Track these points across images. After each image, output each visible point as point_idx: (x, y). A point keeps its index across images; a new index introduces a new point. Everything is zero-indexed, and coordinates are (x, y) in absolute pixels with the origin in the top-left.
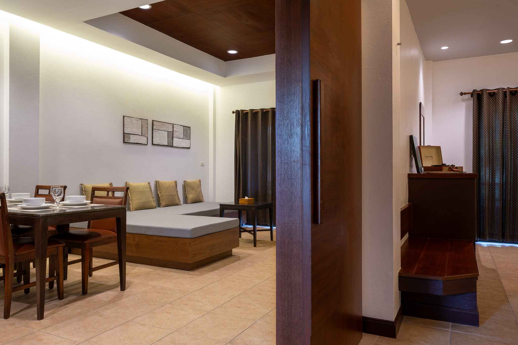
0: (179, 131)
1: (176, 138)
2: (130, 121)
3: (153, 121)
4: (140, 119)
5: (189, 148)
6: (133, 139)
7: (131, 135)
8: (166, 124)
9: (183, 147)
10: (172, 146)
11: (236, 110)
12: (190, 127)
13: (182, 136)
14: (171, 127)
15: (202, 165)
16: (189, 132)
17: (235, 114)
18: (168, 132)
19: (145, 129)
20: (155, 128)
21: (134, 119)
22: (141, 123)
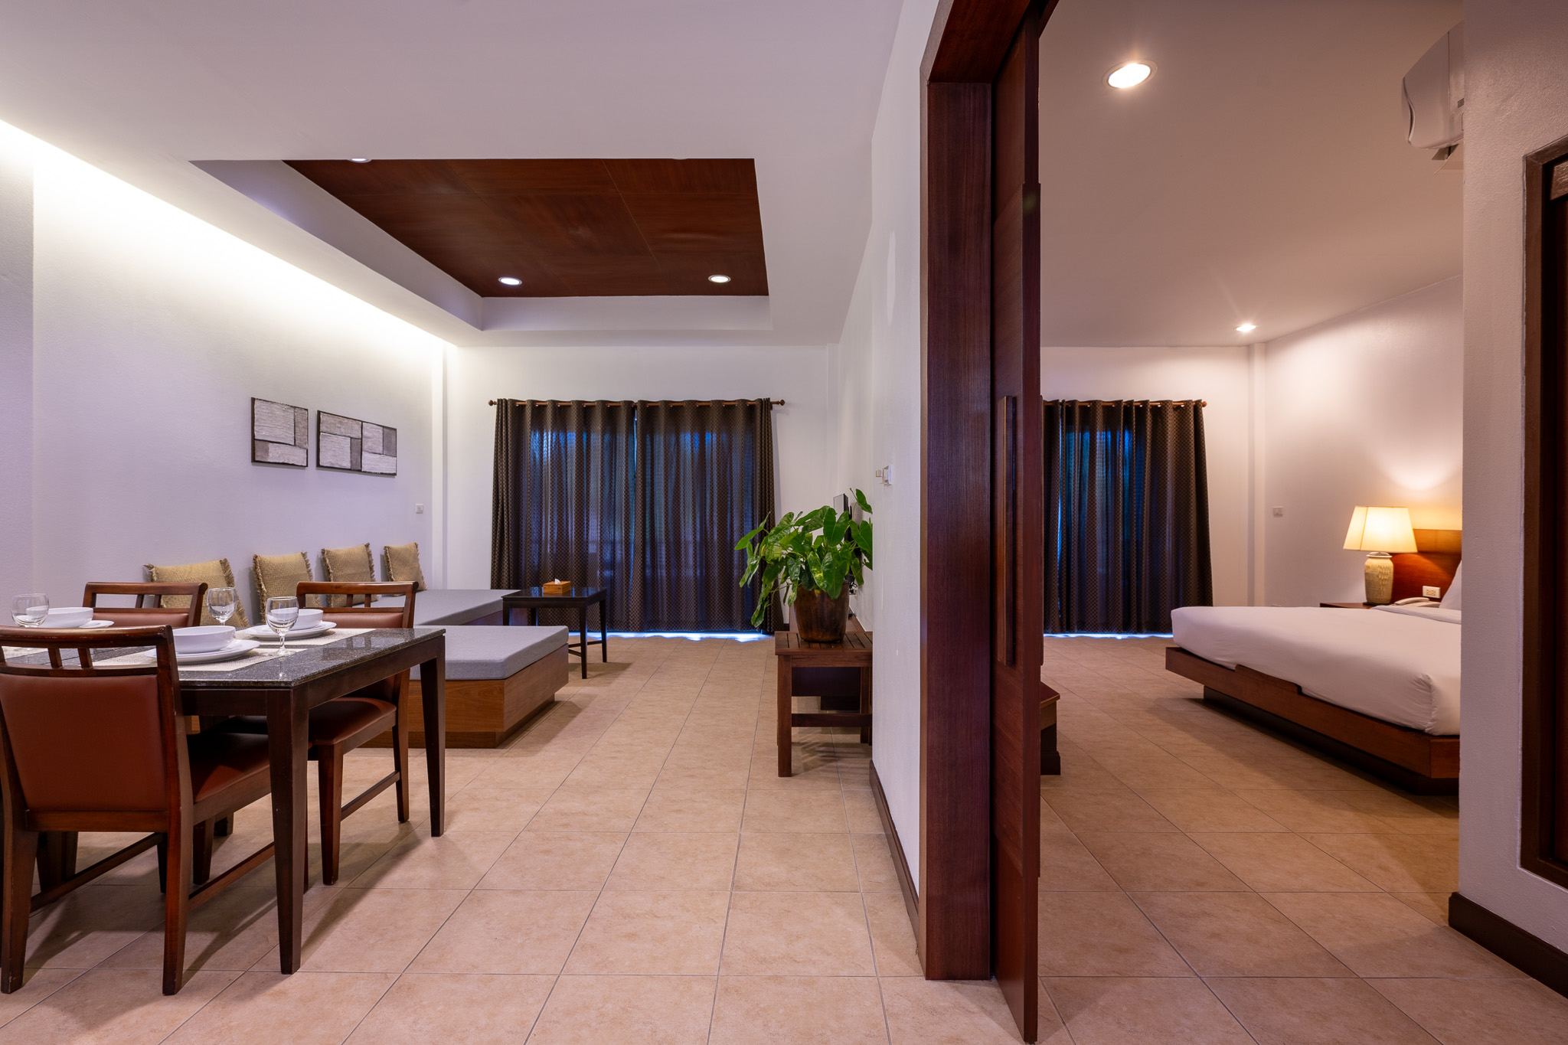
0: (374, 438)
1: (368, 452)
2: (267, 411)
3: (319, 412)
4: (292, 407)
5: (395, 474)
6: (275, 454)
7: (271, 444)
8: (346, 420)
9: (382, 474)
10: (360, 471)
11: (498, 400)
12: (395, 430)
13: (380, 449)
14: (357, 427)
15: (419, 512)
16: (393, 439)
17: (495, 407)
18: (351, 438)
19: (303, 430)
20: (322, 428)
21: (276, 406)
22: (293, 417)
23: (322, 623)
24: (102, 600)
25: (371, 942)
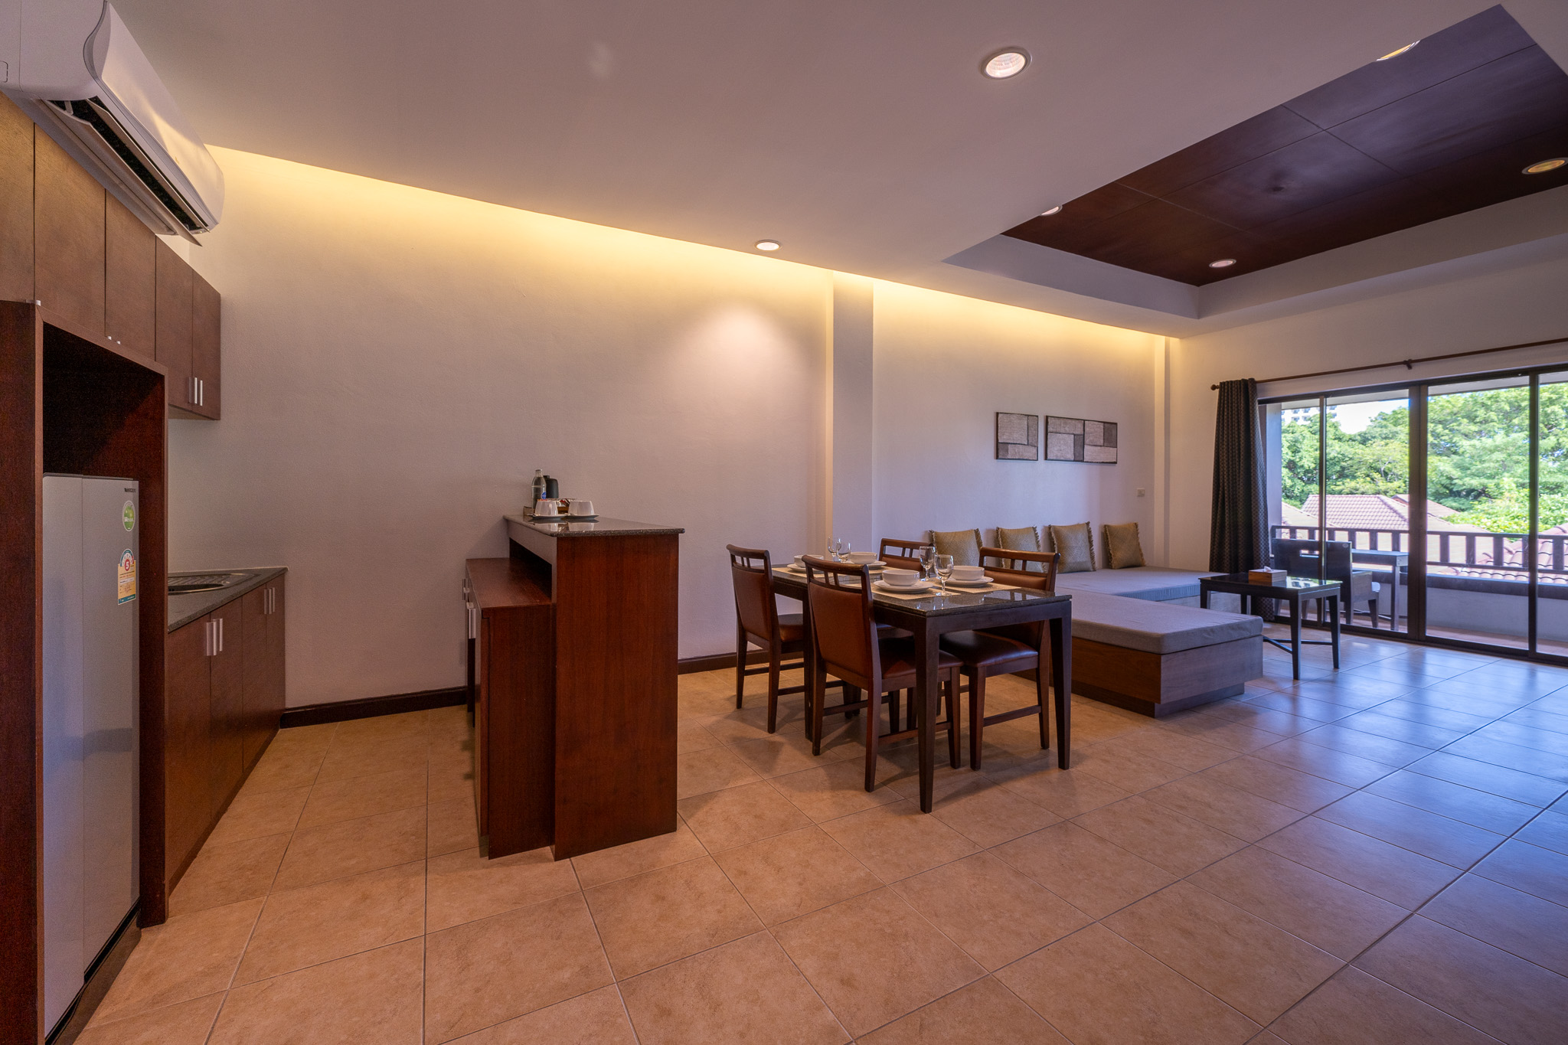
0: (1095, 433)
1: (1089, 445)
2: (1007, 421)
3: (1047, 417)
4: (1025, 415)
5: (1115, 463)
6: (1014, 452)
7: (1010, 444)
8: (1070, 421)
9: (1103, 462)
10: (1082, 461)
11: (1221, 383)
12: (1116, 424)
13: (1101, 442)
14: (1080, 425)
15: (1141, 494)
16: (1114, 432)
17: (1217, 391)
18: (1075, 435)
19: (1034, 432)
20: (1050, 429)
21: (1014, 416)
22: (1026, 423)
23: (983, 577)
24: (890, 550)
25: (978, 819)
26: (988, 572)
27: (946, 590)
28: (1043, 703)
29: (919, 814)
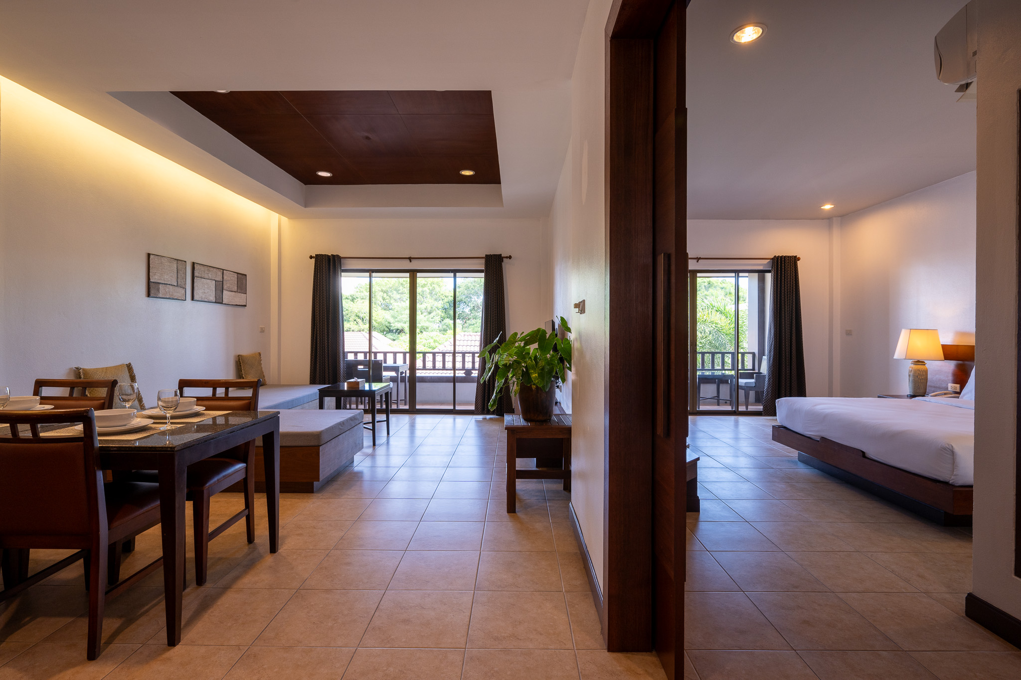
0: (231, 281)
1: (227, 290)
2: (159, 262)
3: (194, 263)
4: (175, 259)
5: (245, 306)
6: (163, 291)
7: (161, 285)
8: (212, 269)
9: (237, 305)
10: (221, 303)
11: (316, 255)
12: (246, 275)
13: (235, 288)
14: (220, 273)
15: (262, 331)
16: (244, 281)
17: (313, 260)
18: (216, 281)
19: (182, 275)
20: (196, 274)
21: (164, 259)
22: (176, 267)
23: (195, 407)
24: (46, 391)
25: (229, 625)
26: (200, 402)
27: (172, 423)
28: (250, 508)
29: (169, 650)
